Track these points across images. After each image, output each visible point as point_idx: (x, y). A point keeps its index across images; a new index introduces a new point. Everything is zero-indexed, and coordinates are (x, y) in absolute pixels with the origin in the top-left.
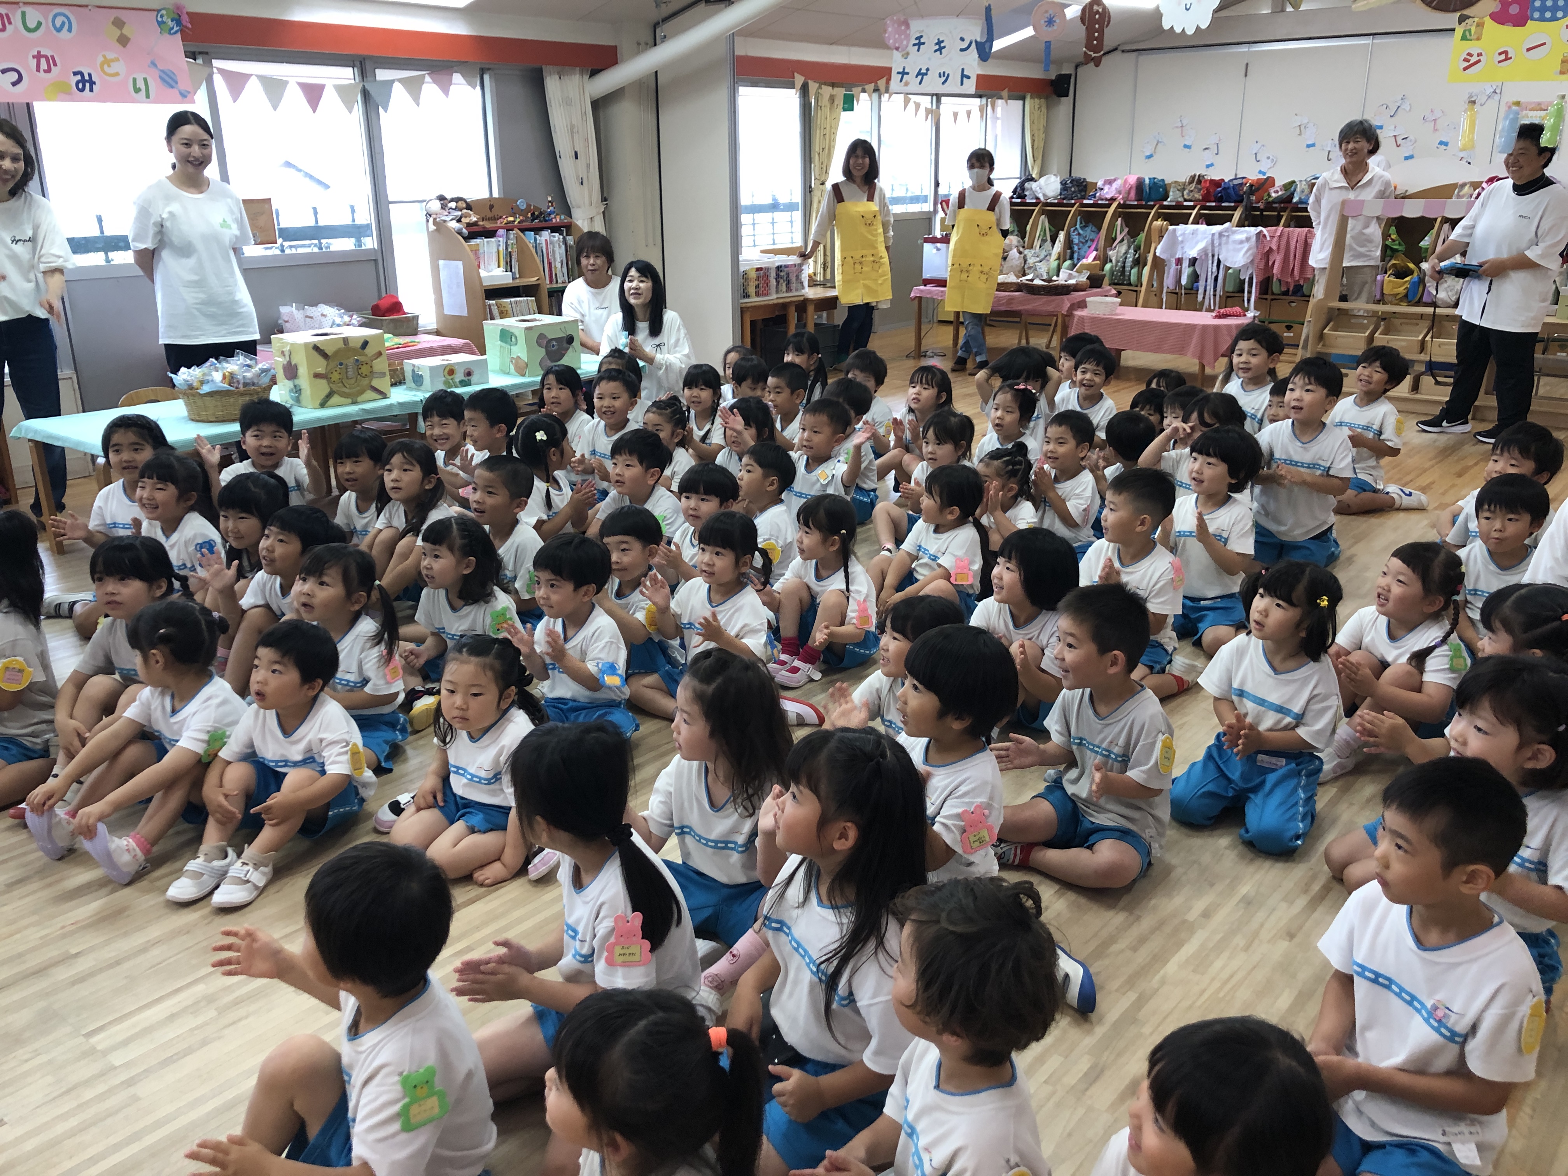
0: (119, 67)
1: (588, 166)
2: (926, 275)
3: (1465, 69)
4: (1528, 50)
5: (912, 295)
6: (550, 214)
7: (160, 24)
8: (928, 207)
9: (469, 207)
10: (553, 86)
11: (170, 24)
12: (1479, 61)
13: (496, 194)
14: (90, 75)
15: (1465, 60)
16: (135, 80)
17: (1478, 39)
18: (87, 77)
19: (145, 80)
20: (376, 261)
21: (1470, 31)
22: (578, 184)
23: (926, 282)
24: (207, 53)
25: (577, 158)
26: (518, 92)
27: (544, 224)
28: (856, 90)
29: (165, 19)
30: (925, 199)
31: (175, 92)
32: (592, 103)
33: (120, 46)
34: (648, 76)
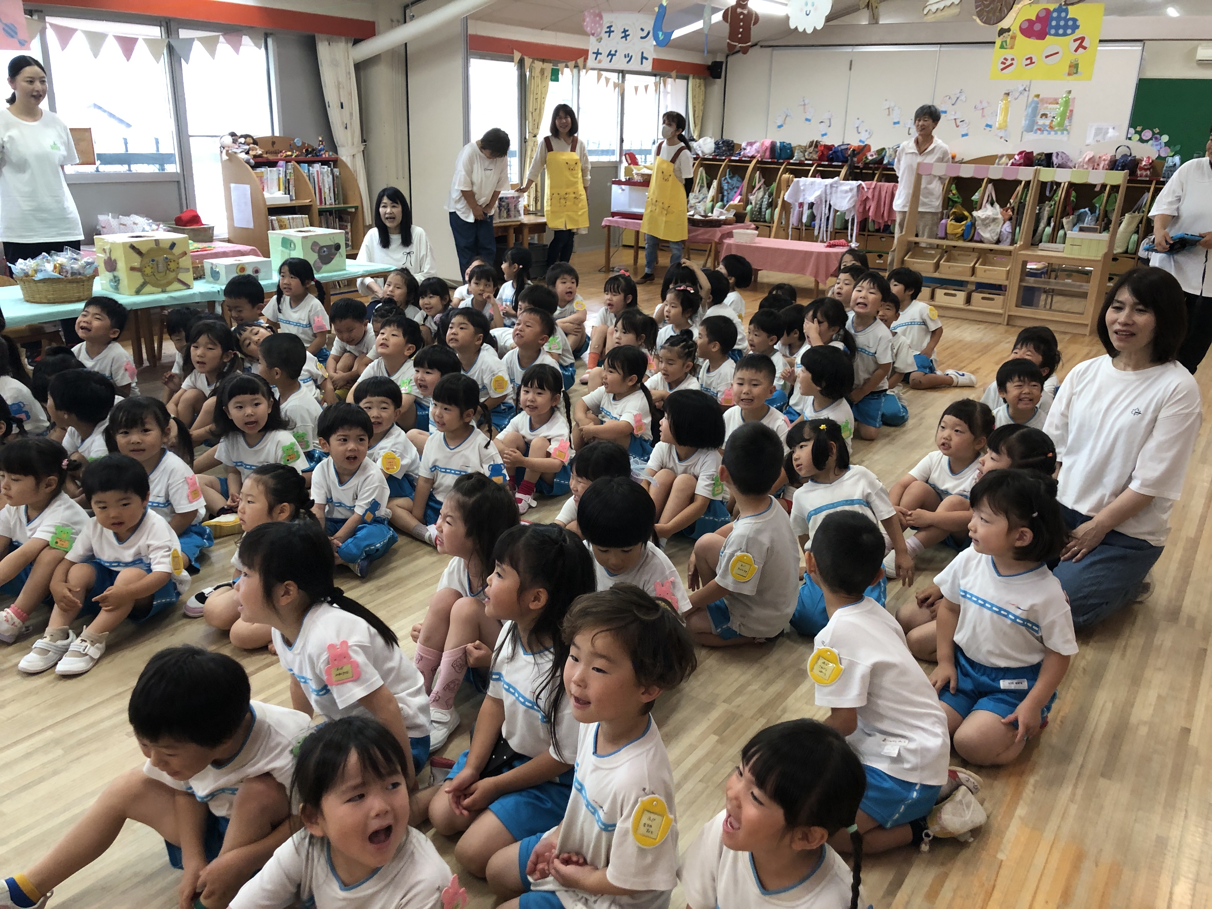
1: (351, 114)
2: (614, 209)
3: (1002, 69)
4: (1047, 57)
5: (603, 224)
6: (320, 151)
8: (615, 158)
9: (255, 142)
10: (324, 50)
12: (1012, 64)
13: (277, 134)
15: (1003, 63)
17: (1012, 48)
20: (178, 182)
21: (1006, 41)
22: (343, 128)
23: (614, 214)
24: (41, 11)
25: (342, 107)
26: (295, 53)
27: (316, 158)
28: (560, 66)
30: (613, 152)
31: (15, 40)
32: (354, 65)
34: (399, 47)
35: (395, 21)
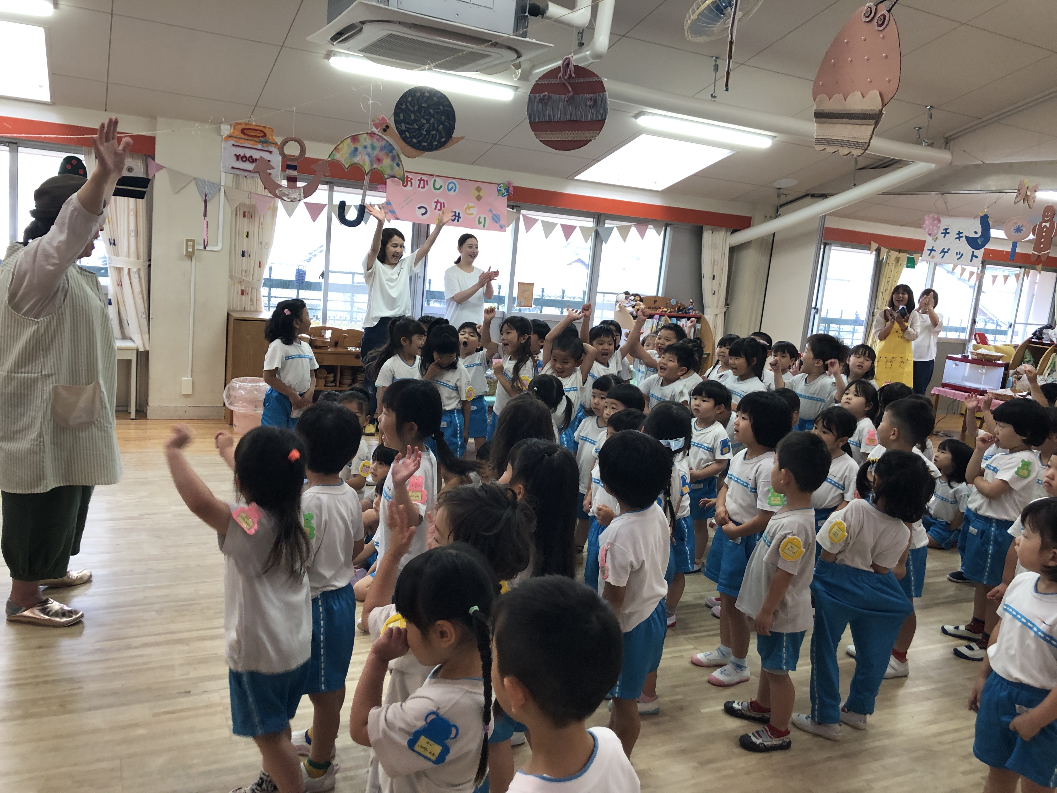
0: (474, 211)
1: (720, 284)
2: (946, 380)
7: (498, 191)
9: (641, 300)
10: (707, 236)
11: (504, 191)
13: (660, 294)
14: (459, 214)
16: (480, 218)
19: (485, 218)
22: (712, 294)
23: (944, 385)
24: (519, 207)
25: (714, 279)
26: (686, 239)
29: (501, 189)
31: (498, 225)
32: (730, 248)
33: (477, 201)
34: (768, 236)
35: (768, 217)
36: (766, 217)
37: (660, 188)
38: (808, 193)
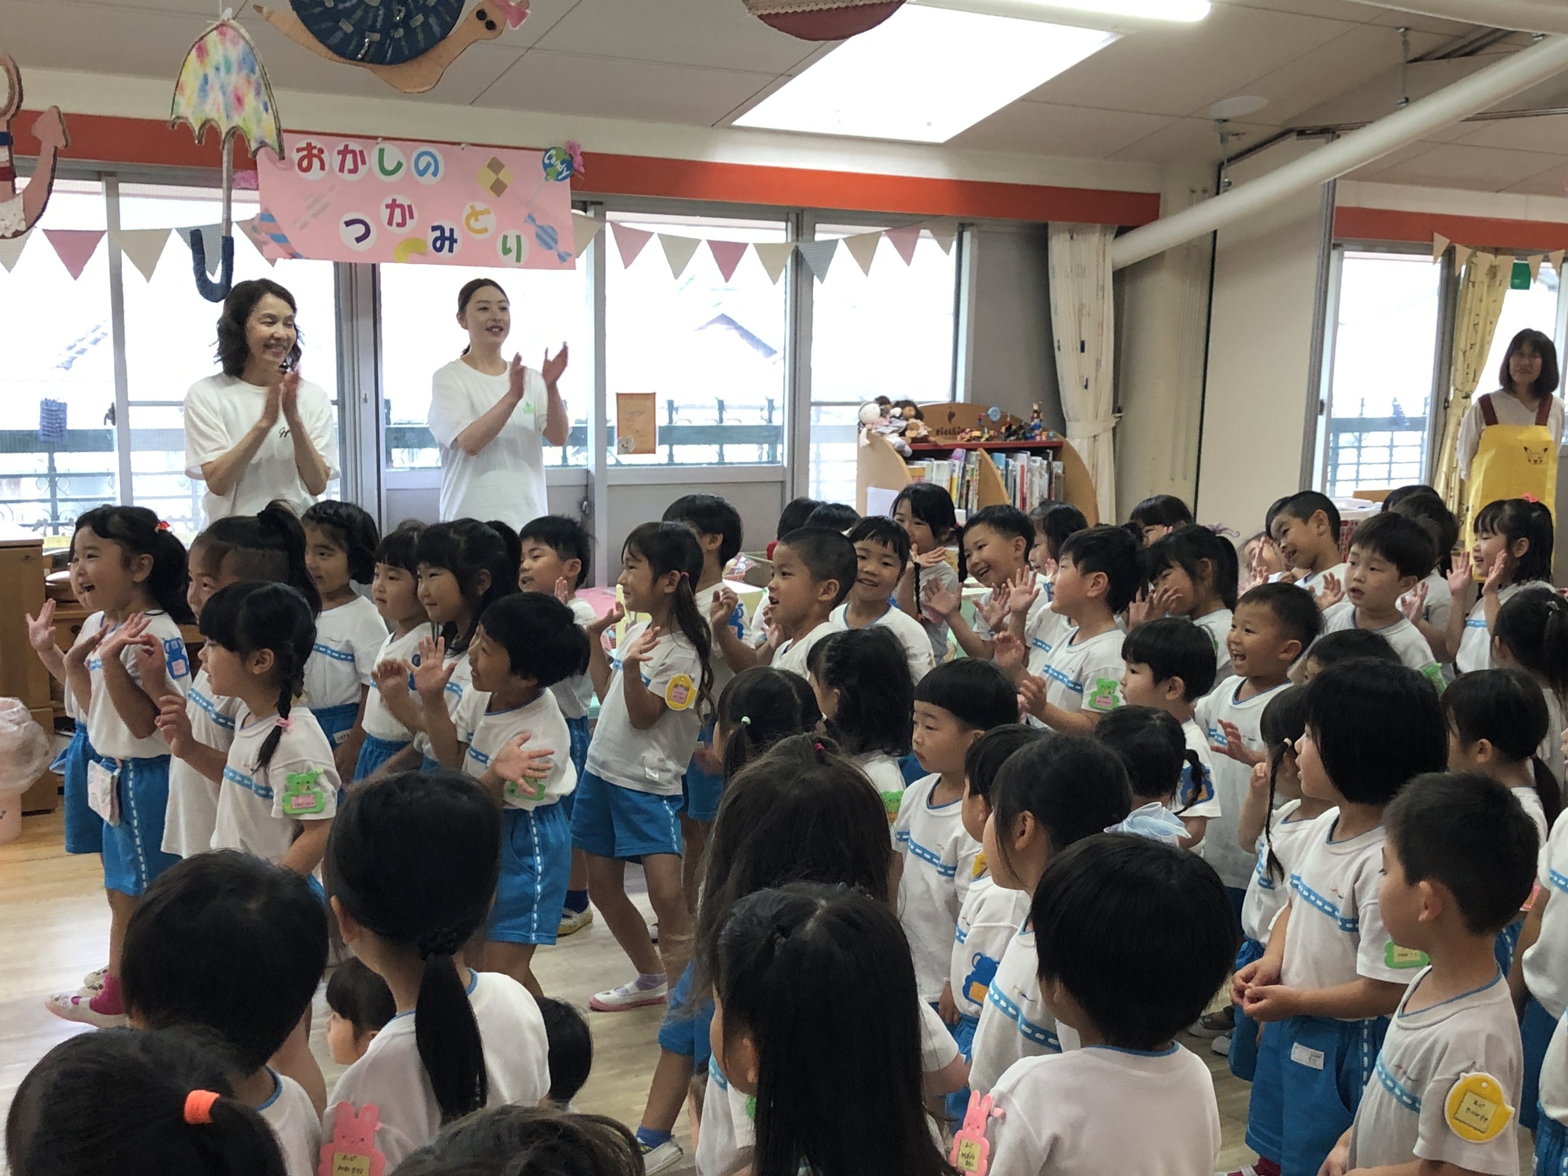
0: (489, 221)
1: (1098, 363)
6: (1033, 429)
7: (546, 166)
10: (1060, 248)
11: (559, 167)
13: (960, 398)
14: (452, 231)
16: (505, 238)
18: (447, 234)
19: (518, 238)
20: (783, 483)
22: (1081, 388)
25: (1083, 350)
26: (1011, 256)
28: (1531, 260)
29: (553, 160)
31: (553, 253)
32: (1114, 273)
33: (493, 195)
34: (1201, 238)
35: (1199, 192)
36: (1193, 191)
37: (942, 139)
38: (1290, 126)
